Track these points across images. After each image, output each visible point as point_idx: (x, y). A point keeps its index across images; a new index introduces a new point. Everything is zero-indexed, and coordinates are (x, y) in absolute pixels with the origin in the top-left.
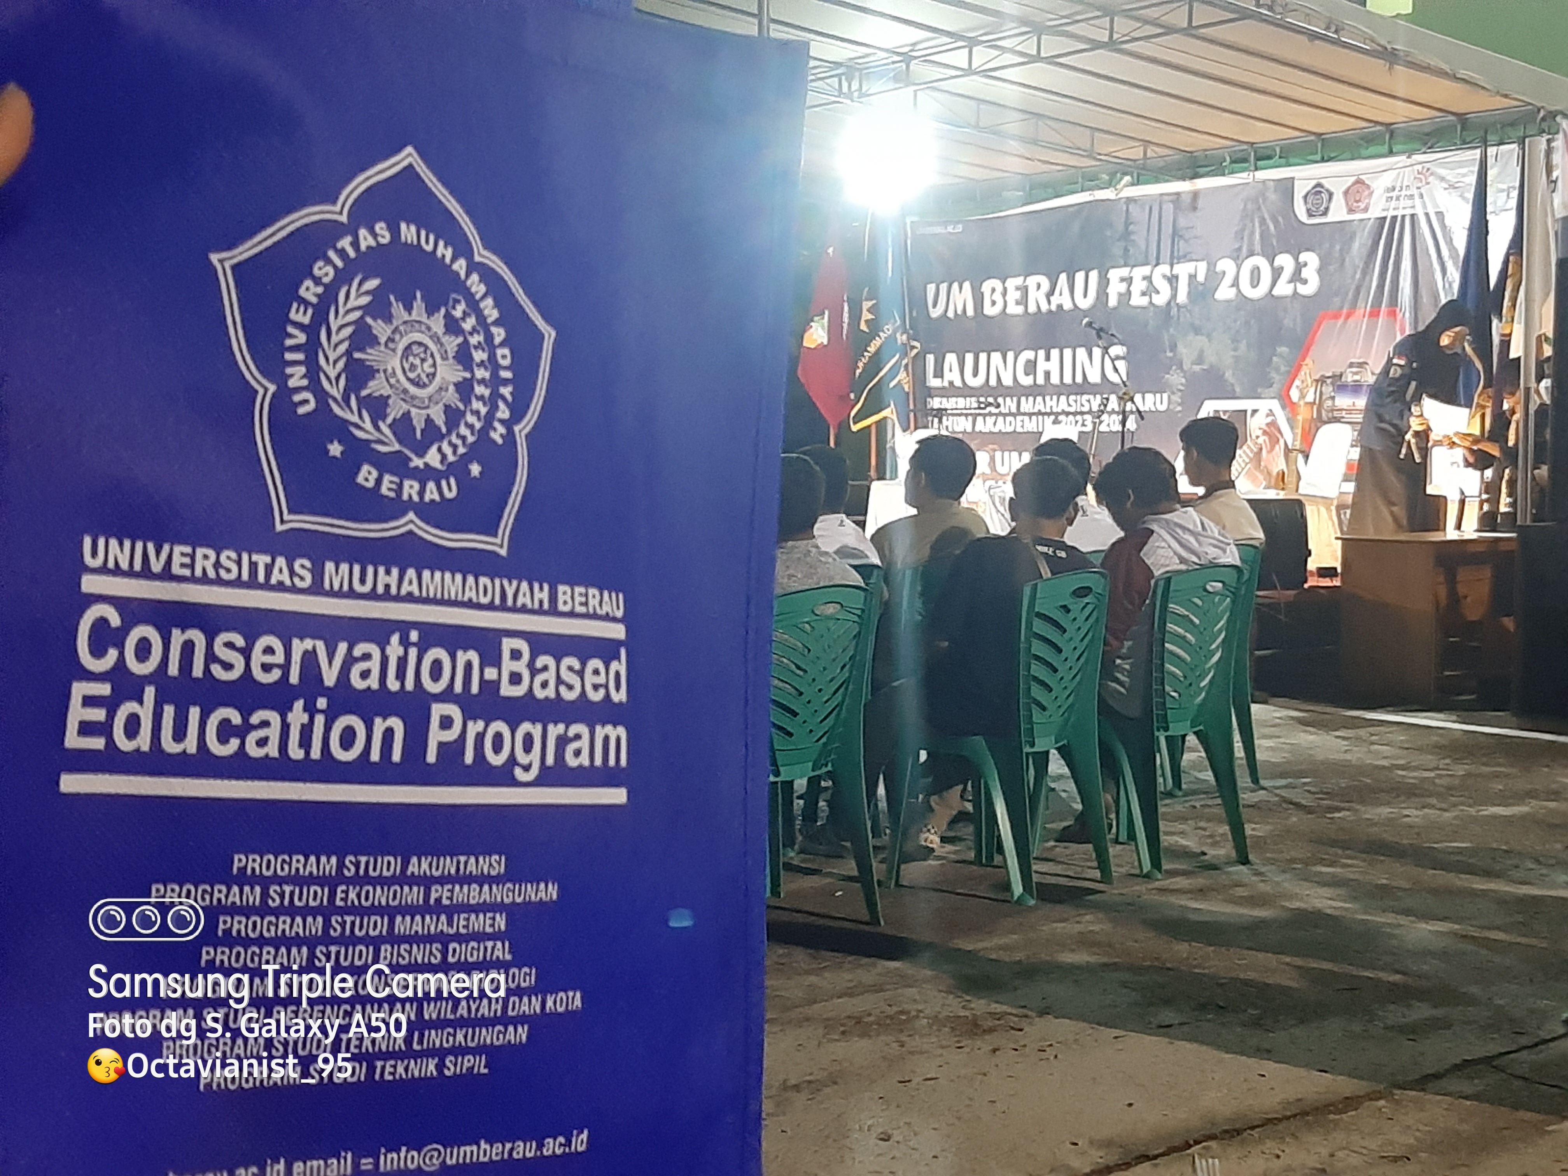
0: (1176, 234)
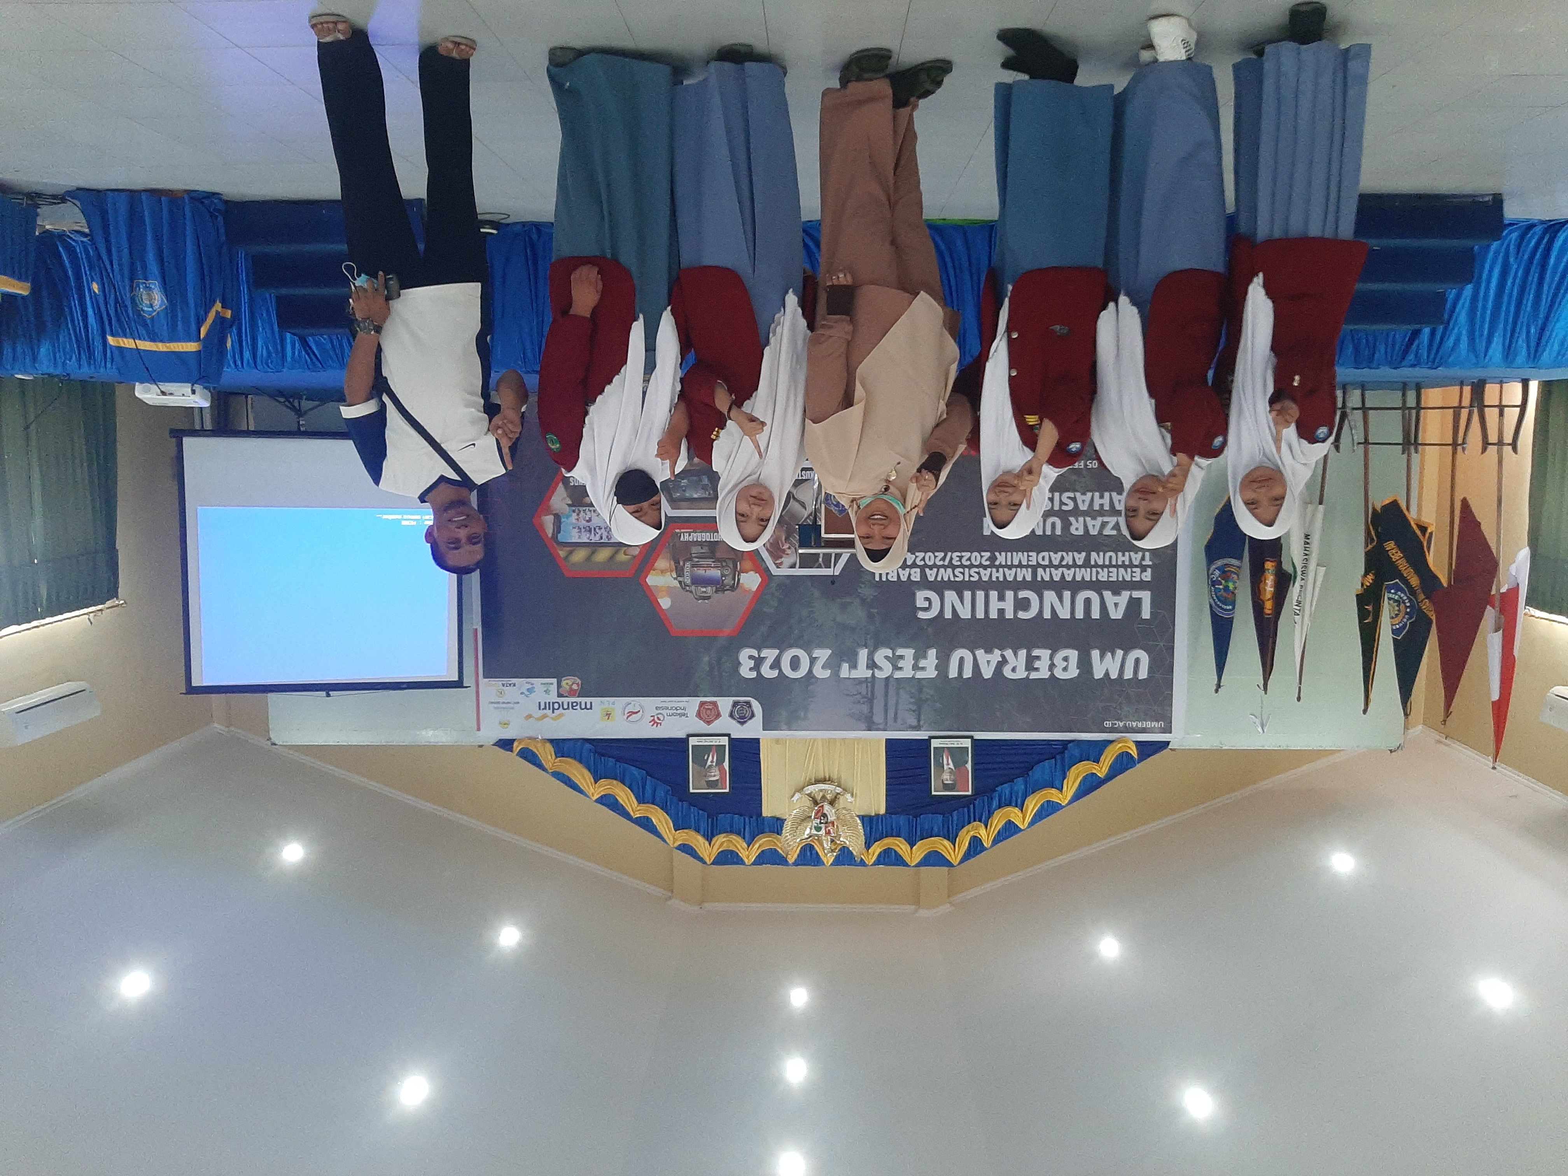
0: (871, 701)
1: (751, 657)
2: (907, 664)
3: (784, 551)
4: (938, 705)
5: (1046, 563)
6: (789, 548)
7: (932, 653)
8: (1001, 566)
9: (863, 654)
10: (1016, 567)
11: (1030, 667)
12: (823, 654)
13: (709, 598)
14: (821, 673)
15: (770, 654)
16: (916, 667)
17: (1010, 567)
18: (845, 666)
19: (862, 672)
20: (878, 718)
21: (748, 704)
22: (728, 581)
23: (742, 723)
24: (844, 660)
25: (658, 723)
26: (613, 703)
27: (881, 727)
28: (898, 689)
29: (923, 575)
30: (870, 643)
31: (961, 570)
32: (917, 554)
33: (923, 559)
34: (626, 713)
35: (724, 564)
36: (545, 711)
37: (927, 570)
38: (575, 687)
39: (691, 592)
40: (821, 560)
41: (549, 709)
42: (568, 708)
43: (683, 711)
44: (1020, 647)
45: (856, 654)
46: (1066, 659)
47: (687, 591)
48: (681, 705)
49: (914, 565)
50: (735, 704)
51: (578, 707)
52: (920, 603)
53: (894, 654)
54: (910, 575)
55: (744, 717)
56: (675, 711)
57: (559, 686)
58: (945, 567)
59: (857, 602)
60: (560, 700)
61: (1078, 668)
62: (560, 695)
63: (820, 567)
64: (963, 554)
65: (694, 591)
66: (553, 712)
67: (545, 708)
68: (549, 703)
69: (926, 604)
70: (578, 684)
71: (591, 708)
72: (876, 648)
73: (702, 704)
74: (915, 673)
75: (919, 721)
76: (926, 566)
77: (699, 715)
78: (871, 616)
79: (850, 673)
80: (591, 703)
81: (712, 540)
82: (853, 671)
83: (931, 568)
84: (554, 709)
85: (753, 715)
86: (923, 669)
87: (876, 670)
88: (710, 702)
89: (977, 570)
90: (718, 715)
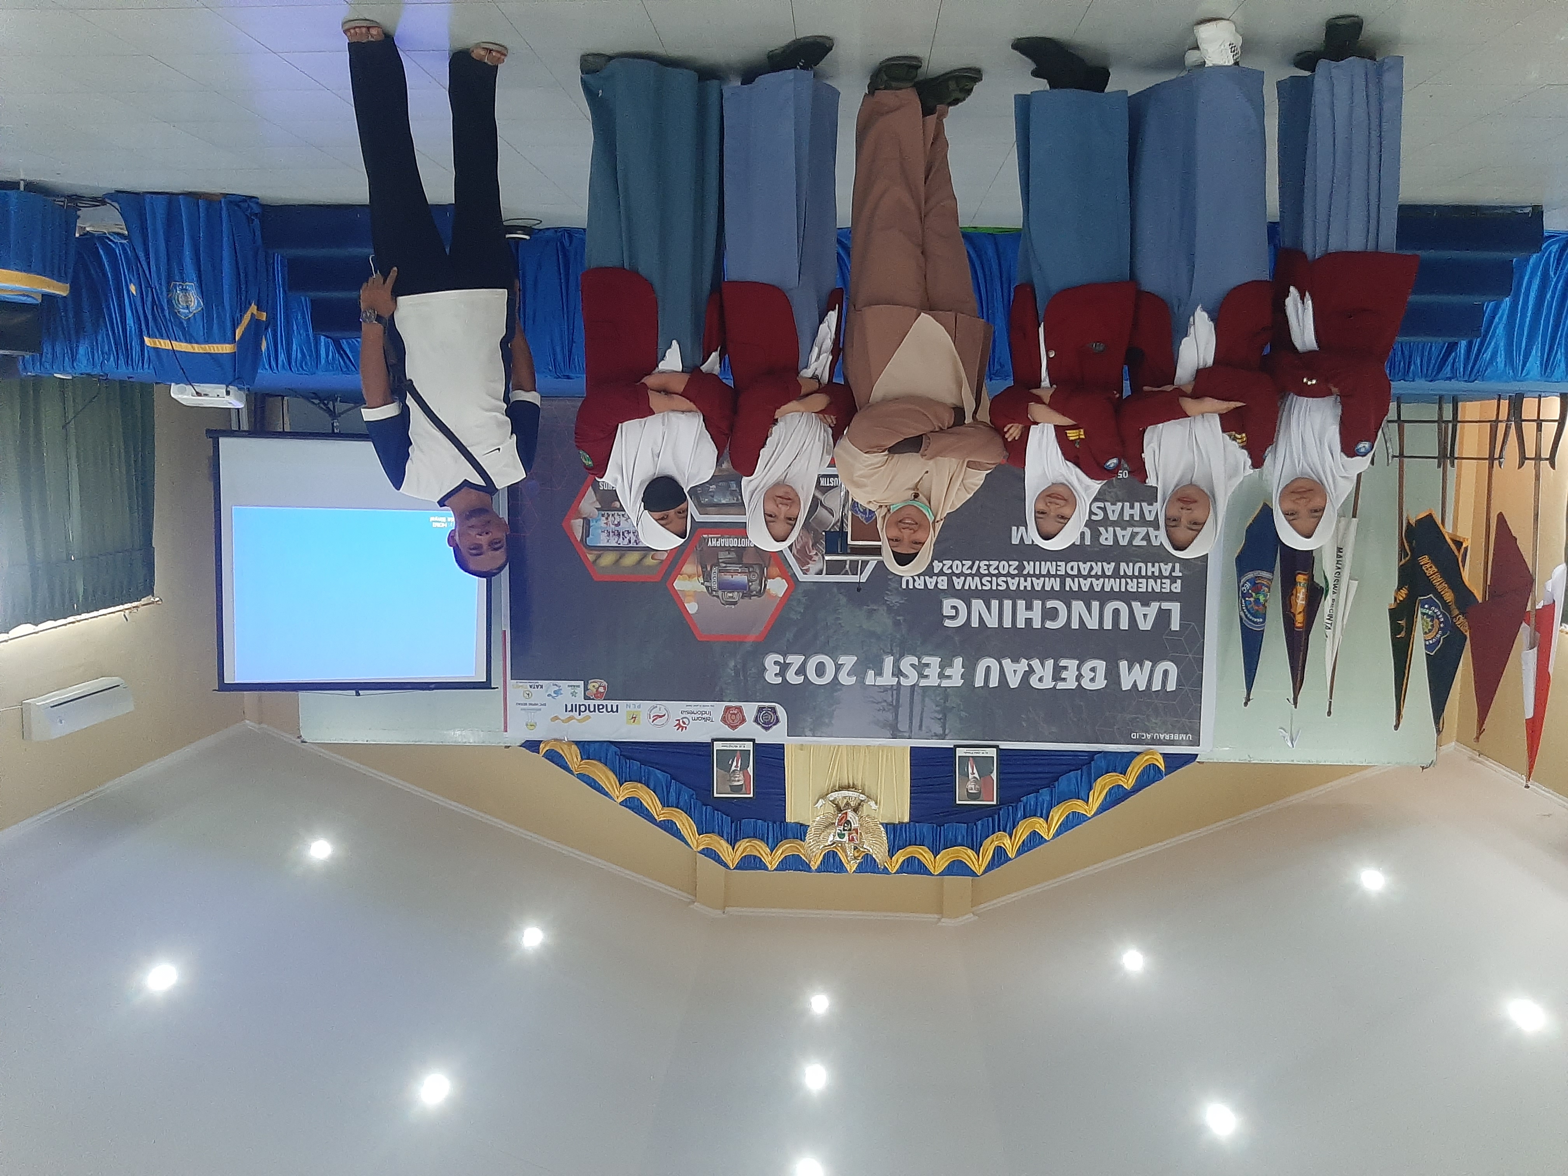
1: (776, 663)
2: (933, 672)
3: (811, 558)
4: (963, 714)
5: (1075, 572)
6: (816, 554)
7: (958, 661)
8: (1028, 575)
9: (889, 661)
10: (1044, 576)
11: (1057, 677)
12: (848, 661)
13: (735, 603)
14: (846, 679)
15: (796, 660)
16: (941, 676)
17: (1038, 577)
18: (871, 673)
19: (888, 679)
20: (903, 726)
21: (773, 710)
22: (755, 586)
23: (767, 729)
24: (870, 668)
25: (681, 726)
26: (639, 707)
27: (907, 735)
28: (923, 696)
29: (951, 583)
30: (896, 650)
31: (989, 579)
32: (945, 562)
33: (951, 567)
34: (651, 717)
35: (751, 569)
36: (571, 713)
37: (954, 578)
38: (601, 690)
39: (718, 597)
40: (847, 566)
41: (576, 711)
42: (594, 711)
43: (708, 716)
44: (1047, 657)
45: (882, 662)
46: (1093, 670)
47: (714, 596)
48: (707, 709)
49: (941, 573)
50: (760, 709)
51: (604, 710)
52: (947, 611)
53: (919, 662)
54: (937, 583)
55: (769, 723)
56: (700, 716)
57: (586, 689)
58: (973, 576)
59: (883, 610)
60: (587, 702)
61: (1106, 678)
62: (586, 698)
63: (846, 573)
64: (991, 562)
65: (720, 596)
66: (580, 715)
67: (572, 711)
68: (576, 705)
69: (953, 613)
70: (604, 687)
71: (617, 711)
72: (902, 656)
73: (727, 709)
74: (941, 682)
75: (944, 730)
76: (953, 573)
77: (724, 720)
78: (897, 624)
79: (875, 681)
80: (617, 706)
81: (739, 545)
82: (878, 678)
83: (958, 576)
84: (580, 711)
85: (778, 721)
86: (949, 677)
87: (901, 678)
88: (736, 708)
89: (1004, 579)
90: (743, 720)
